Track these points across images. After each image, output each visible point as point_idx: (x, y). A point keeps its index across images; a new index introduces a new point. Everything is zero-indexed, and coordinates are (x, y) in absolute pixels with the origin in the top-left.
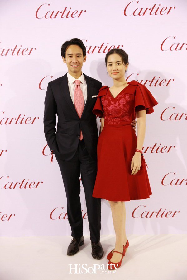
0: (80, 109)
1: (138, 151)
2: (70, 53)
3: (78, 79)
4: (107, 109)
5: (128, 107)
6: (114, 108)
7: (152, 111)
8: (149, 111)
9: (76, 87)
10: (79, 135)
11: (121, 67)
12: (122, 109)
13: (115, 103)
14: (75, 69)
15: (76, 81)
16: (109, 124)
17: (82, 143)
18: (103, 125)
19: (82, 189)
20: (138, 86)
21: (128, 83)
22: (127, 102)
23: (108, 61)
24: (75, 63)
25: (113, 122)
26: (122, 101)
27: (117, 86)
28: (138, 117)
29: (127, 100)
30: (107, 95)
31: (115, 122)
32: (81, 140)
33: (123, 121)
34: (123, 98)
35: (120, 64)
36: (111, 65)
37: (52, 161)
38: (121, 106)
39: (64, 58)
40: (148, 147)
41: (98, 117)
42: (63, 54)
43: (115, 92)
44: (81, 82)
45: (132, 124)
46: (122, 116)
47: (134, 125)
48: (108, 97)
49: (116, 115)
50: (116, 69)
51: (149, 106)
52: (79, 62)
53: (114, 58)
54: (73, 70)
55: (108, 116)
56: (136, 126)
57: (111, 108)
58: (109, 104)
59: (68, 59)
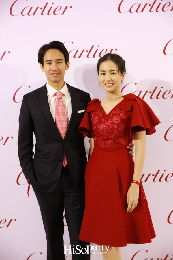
0: (62, 128)
1: (135, 183)
2: (49, 59)
3: (60, 91)
4: (97, 127)
5: (123, 127)
6: (106, 127)
7: (154, 131)
8: (150, 131)
9: (57, 100)
10: (63, 161)
11: (116, 77)
12: (116, 129)
13: (107, 121)
14: (56, 78)
15: (57, 94)
16: (99, 146)
17: (65, 170)
18: (93, 148)
19: (66, 228)
20: (135, 101)
21: (123, 97)
22: (122, 121)
23: (101, 69)
24: (55, 71)
25: (105, 145)
26: (116, 119)
27: (111, 100)
28: (136, 139)
29: (122, 118)
30: (98, 110)
31: (107, 144)
32: (65, 166)
33: (116, 143)
34: (117, 115)
35: (115, 73)
36: (104, 74)
37: (28, 193)
38: (114, 125)
39: (41, 65)
40: (150, 174)
41: (87, 137)
42: (41, 60)
43: (108, 107)
44: (63, 95)
45: (128, 147)
46: (116, 138)
47: (131, 149)
48: (99, 113)
49: (109, 136)
50: (110, 80)
51: (149, 127)
52: (59, 70)
53: (109, 65)
54: (53, 79)
55: (99, 137)
56: (134, 150)
57: (102, 127)
58: (100, 122)
59: (47, 66)
